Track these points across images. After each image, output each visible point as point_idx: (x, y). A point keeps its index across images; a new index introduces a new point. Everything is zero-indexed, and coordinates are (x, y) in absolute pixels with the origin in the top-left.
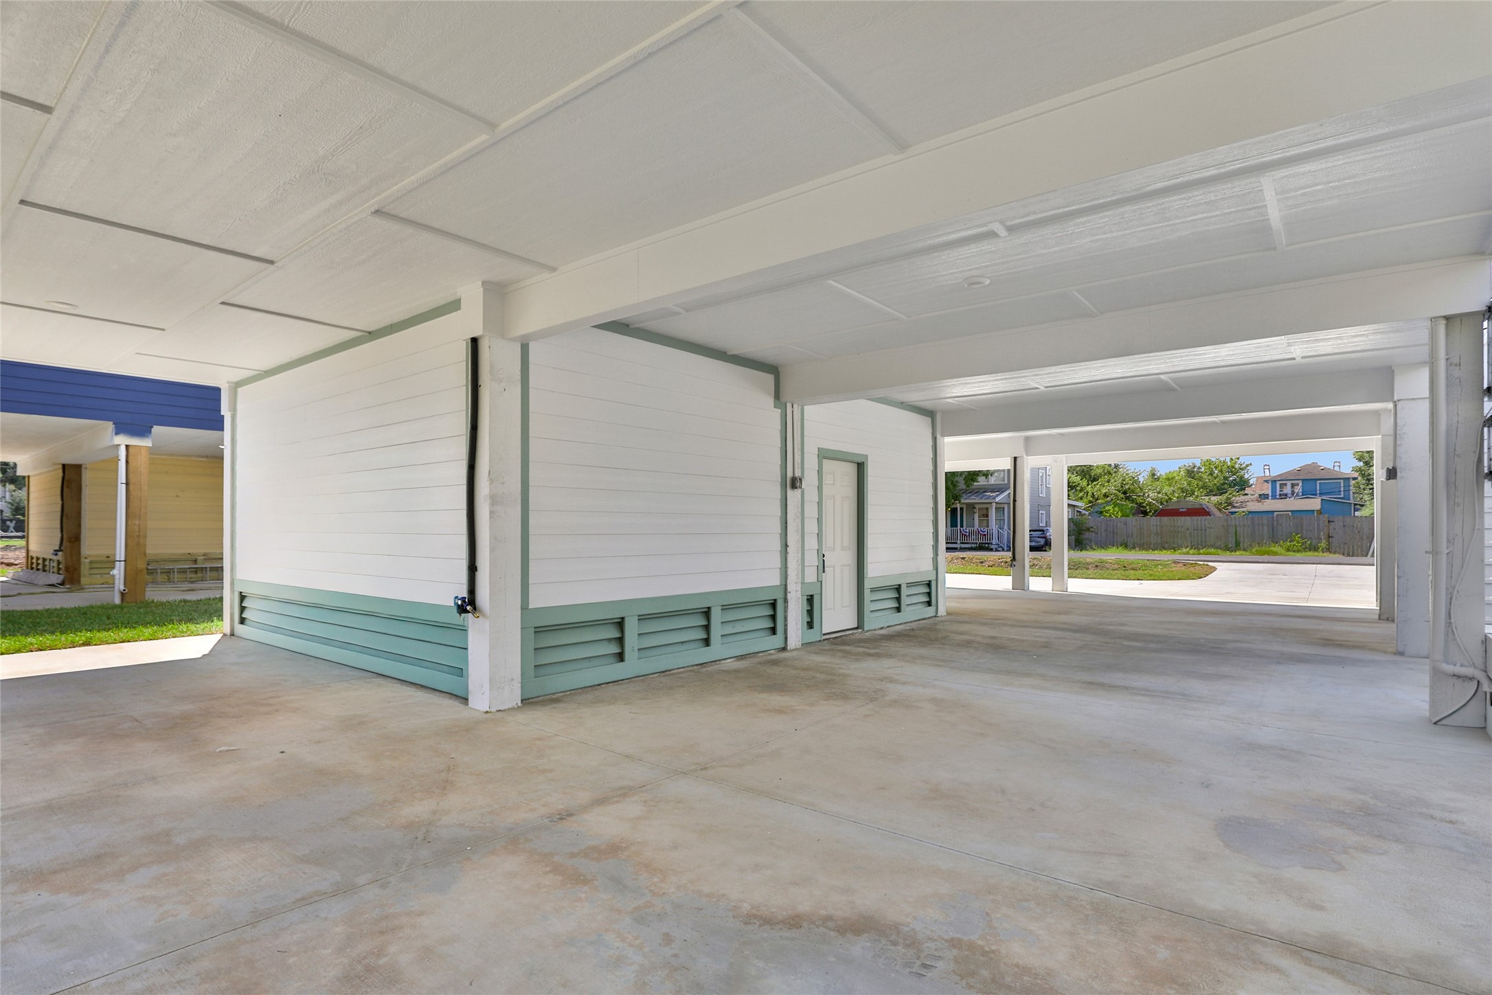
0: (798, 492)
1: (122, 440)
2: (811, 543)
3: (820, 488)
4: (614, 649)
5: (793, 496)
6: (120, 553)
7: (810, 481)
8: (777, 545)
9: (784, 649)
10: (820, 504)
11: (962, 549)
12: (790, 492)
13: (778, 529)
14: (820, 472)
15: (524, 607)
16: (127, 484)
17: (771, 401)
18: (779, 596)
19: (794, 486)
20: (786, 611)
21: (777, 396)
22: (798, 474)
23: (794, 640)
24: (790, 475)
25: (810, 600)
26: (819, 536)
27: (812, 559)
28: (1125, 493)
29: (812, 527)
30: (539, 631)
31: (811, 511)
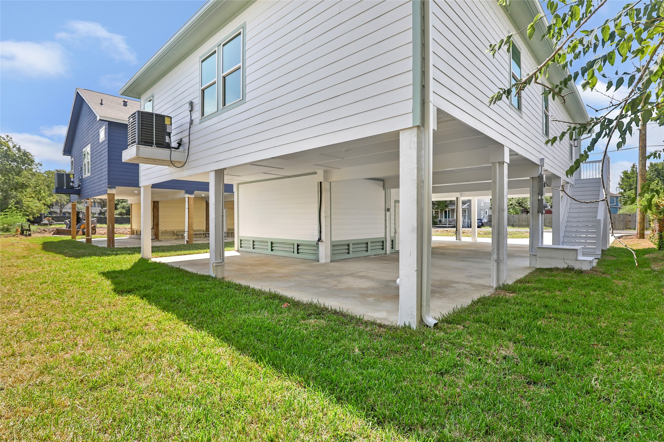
0: (389, 212)
1: (187, 196)
2: (393, 226)
3: (395, 211)
4: (347, 251)
5: (388, 213)
6: (186, 229)
7: (392, 210)
8: (384, 227)
9: (386, 254)
10: (395, 215)
11: (449, 227)
12: (387, 212)
13: (384, 222)
14: (395, 206)
15: (331, 241)
16: (188, 209)
17: (382, 189)
18: (384, 240)
19: (388, 211)
20: (386, 244)
21: (384, 187)
22: (389, 208)
23: (388, 252)
24: (387, 208)
25: (392, 241)
26: (395, 224)
27: (393, 230)
28: (519, 203)
29: (393, 221)
30: (333, 246)
31: (393, 217)
